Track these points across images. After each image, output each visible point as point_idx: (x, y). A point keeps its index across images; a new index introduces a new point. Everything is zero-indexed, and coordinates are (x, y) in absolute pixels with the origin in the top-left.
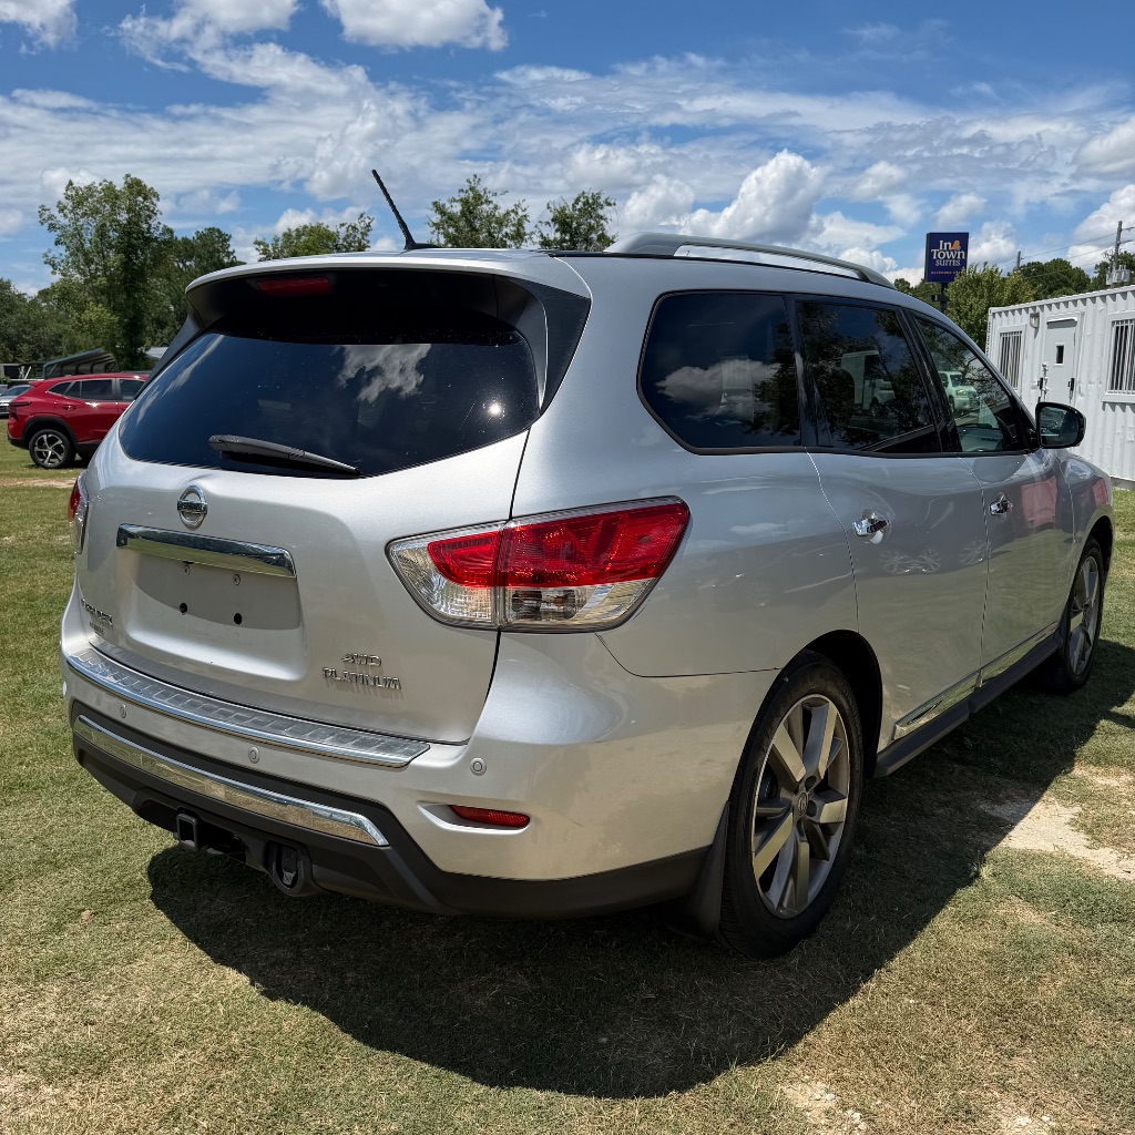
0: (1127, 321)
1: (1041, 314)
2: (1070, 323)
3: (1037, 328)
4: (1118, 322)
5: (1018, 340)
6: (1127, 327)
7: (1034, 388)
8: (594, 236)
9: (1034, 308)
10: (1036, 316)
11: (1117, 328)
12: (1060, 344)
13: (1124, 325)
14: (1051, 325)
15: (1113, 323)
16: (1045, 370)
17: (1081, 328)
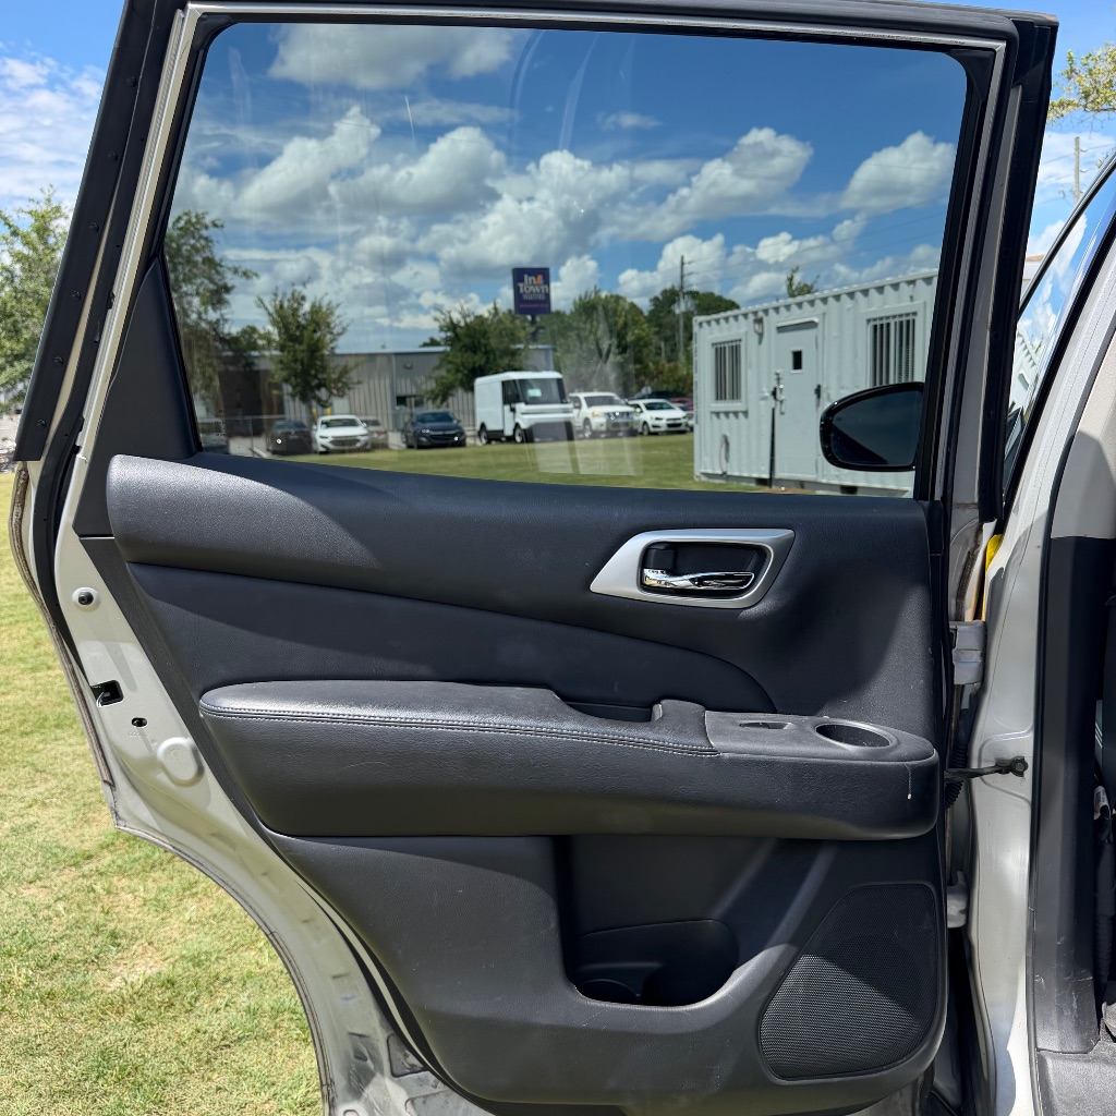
0: (888, 318)
1: (765, 319)
2: (811, 325)
3: (761, 335)
4: (875, 320)
5: (736, 350)
6: (888, 325)
7: (765, 398)
8: (199, 259)
9: (755, 313)
10: (759, 321)
11: (875, 326)
12: (797, 349)
13: (884, 322)
14: (781, 329)
15: (869, 321)
16: (779, 379)
17: (824, 330)
